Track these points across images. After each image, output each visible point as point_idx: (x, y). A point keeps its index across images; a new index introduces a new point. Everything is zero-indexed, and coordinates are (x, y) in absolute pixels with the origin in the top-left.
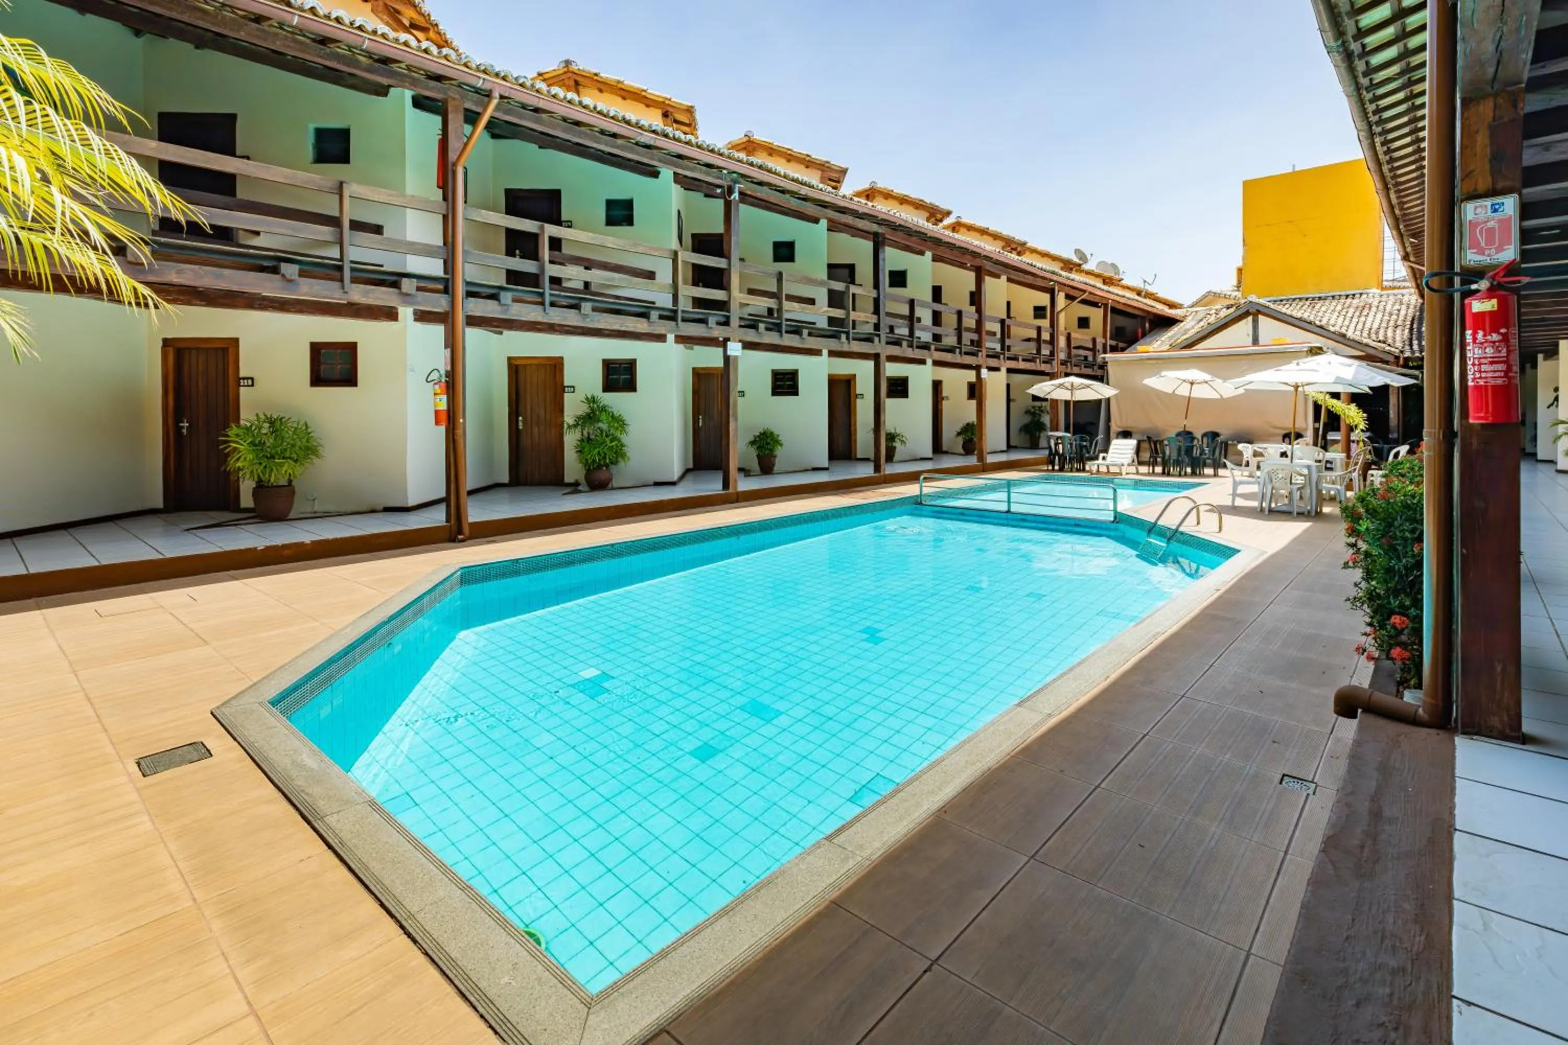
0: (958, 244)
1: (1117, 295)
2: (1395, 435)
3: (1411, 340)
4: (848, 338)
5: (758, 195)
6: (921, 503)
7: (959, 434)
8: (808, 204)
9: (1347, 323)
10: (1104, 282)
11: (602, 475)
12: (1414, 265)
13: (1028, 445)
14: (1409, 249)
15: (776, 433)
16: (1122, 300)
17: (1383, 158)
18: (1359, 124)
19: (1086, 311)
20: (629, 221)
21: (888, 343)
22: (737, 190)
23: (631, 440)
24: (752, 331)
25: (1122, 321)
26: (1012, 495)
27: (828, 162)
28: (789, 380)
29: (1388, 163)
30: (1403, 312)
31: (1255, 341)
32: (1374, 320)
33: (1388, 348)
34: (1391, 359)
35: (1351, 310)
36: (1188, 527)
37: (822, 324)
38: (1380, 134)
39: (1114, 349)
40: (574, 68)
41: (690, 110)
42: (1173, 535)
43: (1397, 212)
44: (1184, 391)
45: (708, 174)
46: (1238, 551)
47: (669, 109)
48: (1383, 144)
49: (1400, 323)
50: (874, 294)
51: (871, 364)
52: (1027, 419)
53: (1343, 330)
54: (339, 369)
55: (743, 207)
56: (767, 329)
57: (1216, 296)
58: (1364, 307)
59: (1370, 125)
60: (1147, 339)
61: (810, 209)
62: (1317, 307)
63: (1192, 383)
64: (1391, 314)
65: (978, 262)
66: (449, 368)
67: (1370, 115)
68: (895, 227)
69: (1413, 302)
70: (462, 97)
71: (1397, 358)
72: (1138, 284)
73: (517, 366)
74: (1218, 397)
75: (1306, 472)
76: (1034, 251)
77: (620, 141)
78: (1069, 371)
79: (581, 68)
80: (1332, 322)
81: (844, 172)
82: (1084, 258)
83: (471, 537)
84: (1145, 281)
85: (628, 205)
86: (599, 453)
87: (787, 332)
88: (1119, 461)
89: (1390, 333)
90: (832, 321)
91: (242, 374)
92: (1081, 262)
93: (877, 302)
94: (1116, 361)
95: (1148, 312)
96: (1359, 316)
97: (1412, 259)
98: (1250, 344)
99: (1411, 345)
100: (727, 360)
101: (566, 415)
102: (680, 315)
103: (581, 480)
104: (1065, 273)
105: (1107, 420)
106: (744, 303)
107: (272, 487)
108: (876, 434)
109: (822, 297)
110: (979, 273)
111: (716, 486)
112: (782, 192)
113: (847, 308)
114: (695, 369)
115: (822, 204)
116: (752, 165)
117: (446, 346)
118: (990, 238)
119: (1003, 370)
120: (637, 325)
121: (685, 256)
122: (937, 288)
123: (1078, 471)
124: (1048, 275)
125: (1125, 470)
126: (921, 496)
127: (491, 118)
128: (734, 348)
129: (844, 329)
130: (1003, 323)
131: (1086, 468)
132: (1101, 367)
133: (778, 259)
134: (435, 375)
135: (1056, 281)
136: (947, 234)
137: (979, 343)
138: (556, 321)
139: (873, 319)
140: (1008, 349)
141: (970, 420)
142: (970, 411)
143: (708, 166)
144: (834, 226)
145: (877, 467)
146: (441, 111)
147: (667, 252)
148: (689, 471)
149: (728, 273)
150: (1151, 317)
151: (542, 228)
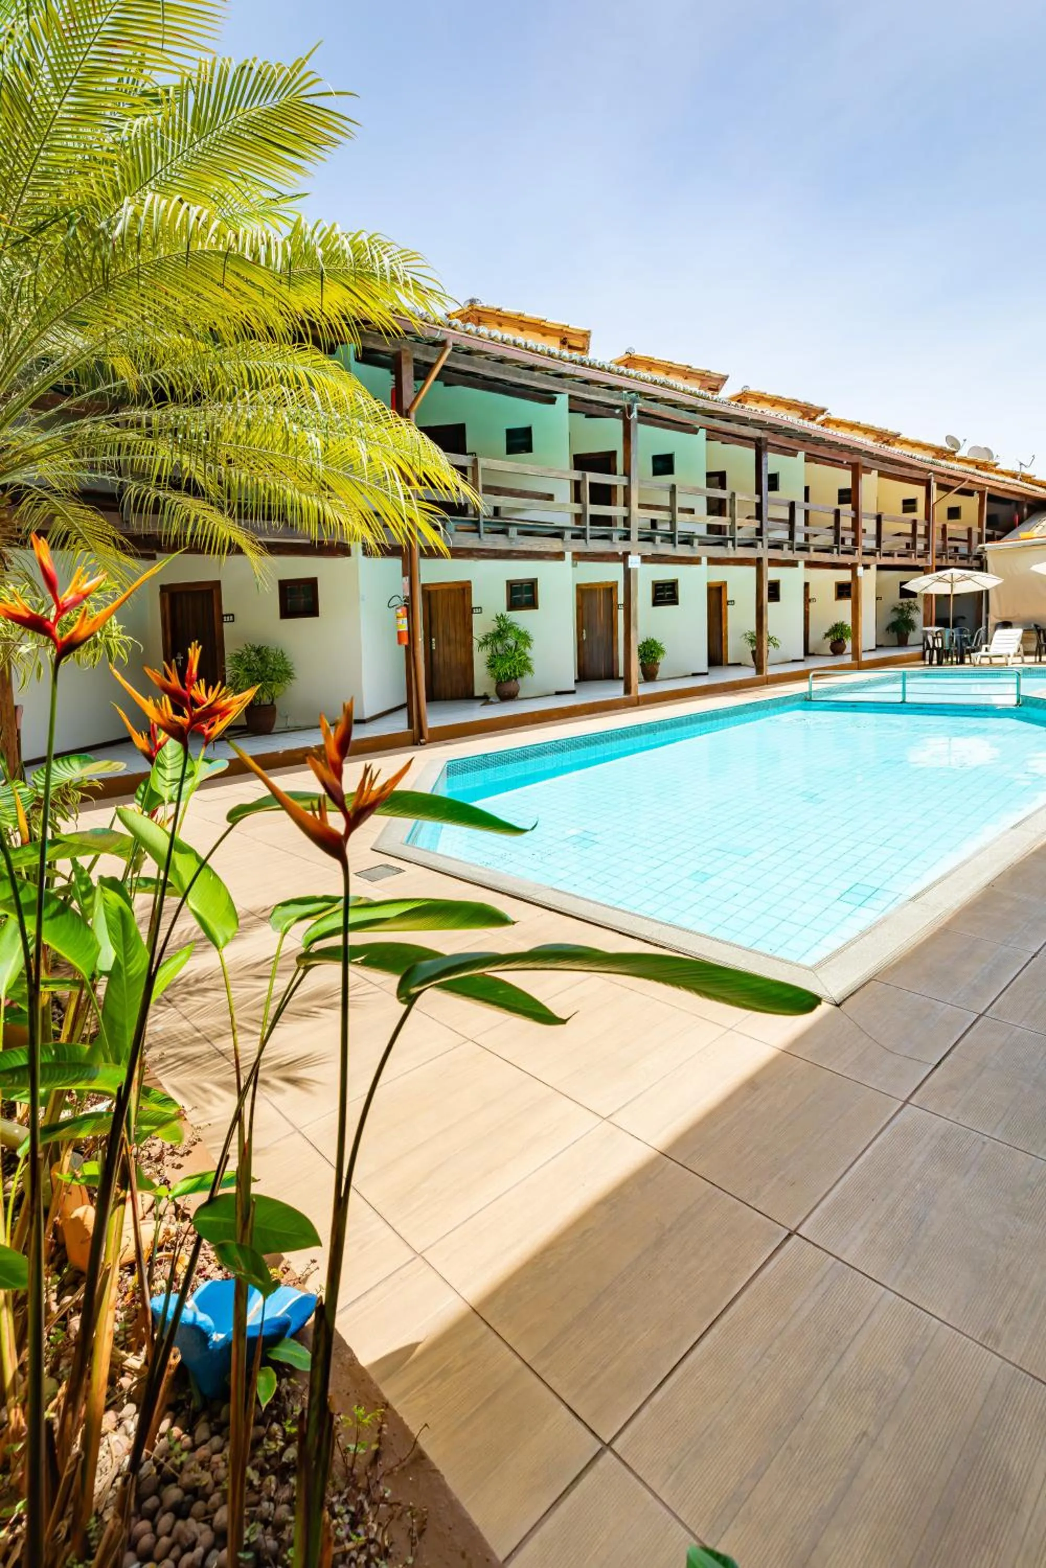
0: (827, 438)
1: (997, 481)
4: (733, 545)
5: (653, 412)
6: (810, 700)
7: (827, 635)
8: (698, 416)
10: (977, 468)
11: (510, 687)
13: (896, 643)
15: (659, 641)
16: (1002, 486)
19: (953, 500)
20: (528, 448)
21: (770, 547)
22: (635, 409)
23: (534, 653)
24: (649, 544)
25: (1000, 510)
26: (907, 686)
27: (708, 371)
28: (668, 590)
37: (702, 531)
39: (990, 538)
40: (478, 306)
41: (586, 335)
45: (611, 396)
47: (566, 336)
50: (757, 499)
51: (752, 570)
52: (894, 617)
54: (302, 601)
55: (641, 427)
56: (662, 541)
60: (1025, 525)
61: (683, 416)
65: (855, 458)
66: (408, 594)
68: (775, 429)
70: (412, 349)
72: (1016, 468)
73: (429, 592)
76: (905, 442)
77: (537, 374)
78: (944, 564)
79: (485, 305)
81: (724, 379)
82: (956, 444)
83: (430, 741)
84: (1021, 464)
85: (527, 432)
86: (510, 668)
87: (680, 543)
88: (1005, 651)
90: (711, 528)
91: (225, 611)
92: (954, 449)
93: (759, 507)
94: (997, 551)
95: (1027, 496)
100: (627, 573)
101: (475, 634)
102: (588, 533)
103: (492, 692)
104: (943, 462)
105: (987, 611)
106: (641, 518)
107: (260, 706)
108: (758, 638)
109: (701, 506)
110: (856, 471)
111: (615, 691)
112: (674, 406)
113: (732, 516)
114: (578, 585)
115: (711, 414)
116: (655, 383)
117: (404, 575)
118: (861, 433)
119: (873, 567)
120: (554, 545)
121: (593, 477)
122: (807, 489)
123: (957, 663)
124: (928, 466)
125: (1010, 660)
126: (810, 693)
127: (444, 367)
128: (634, 561)
129: (728, 536)
130: (879, 519)
131: (967, 660)
132: (979, 557)
133: (656, 472)
134: (396, 601)
135: (930, 471)
136: (832, 433)
137: (855, 542)
138: (489, 546)
139: (756, 524)
140: (883, 545)
141: (838, 621)
142: (842, 611)
143: (610, 388)
144: (713, 434)
145: (759, 669)
146: (394, 364)
147: (577, 475)
148: (576, 681)
149: (627, 489)
150: (1029, 501)
151: (475, 462)
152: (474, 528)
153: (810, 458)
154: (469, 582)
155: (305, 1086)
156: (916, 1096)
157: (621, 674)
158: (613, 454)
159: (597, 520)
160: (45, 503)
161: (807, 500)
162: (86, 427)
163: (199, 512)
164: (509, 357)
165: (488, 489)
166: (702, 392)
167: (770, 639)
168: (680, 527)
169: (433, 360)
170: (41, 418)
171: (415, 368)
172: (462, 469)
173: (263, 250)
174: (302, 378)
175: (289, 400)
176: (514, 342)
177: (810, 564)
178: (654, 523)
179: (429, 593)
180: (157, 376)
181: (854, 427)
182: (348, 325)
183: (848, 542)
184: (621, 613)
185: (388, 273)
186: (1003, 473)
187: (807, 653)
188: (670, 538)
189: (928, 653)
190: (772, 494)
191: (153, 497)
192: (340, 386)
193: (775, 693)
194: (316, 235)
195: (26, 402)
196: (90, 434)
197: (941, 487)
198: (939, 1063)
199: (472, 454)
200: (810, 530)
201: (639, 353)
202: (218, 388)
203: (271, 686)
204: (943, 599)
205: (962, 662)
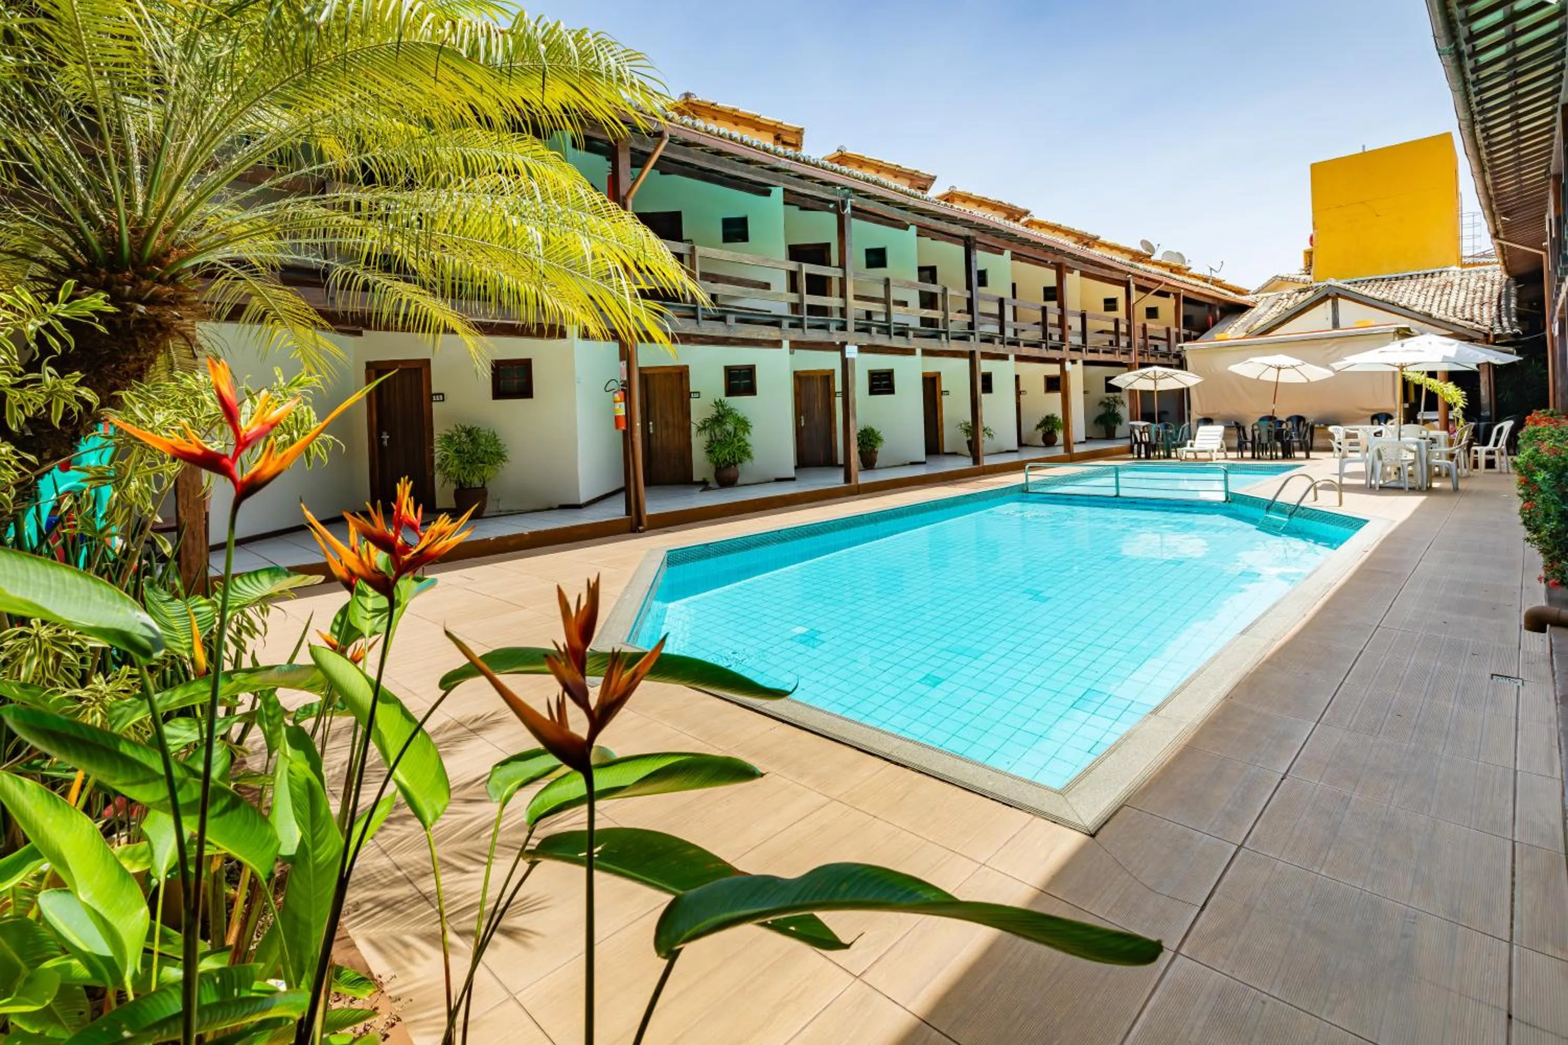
0: (1033, 239)
1: (1190, 284)
2: (1488, 413)
3: (1499, 317)
4: (946, 338)
5: (867, 208)
6: (1027, 491)
7: (1039, 427)
8: (909, 213)
9: (1429, 302)
10: (1171, 271)
11: (731, 473)
12: (1504, 243)
13: (1104, 435)
14: (1500, 227)
15: (877, 429)
16: (1196, 290)
17: (1481, 143)
18: (1461, 115)
19: (1152, 301)
20: (744, 237)
21: (982, 341)
22: (848, 205)
23: (754, 439)
24: (865, 335)
25: (1194, 311)
27: (917, 172)
28: (885, 379)
29: (1486, 147)
30: (1488, 289)
31: (1336, 325)
32: (1457, 298)
33: (1476, 326)
34: (1481, 336)
35: (1432, 290)
36: (1308, 503)
37: (915, 323)
38: (1482, 122)
39: (1187, 338)
40: (693, 99)
41: (799, 132)
42: (1294, 511)
43: (1491, 192)
44: (1271, 376)
45: (825, 191)
46: (1367, 521)
47: (779, 132)
48: (1483, 131)
49: (1485, 300)
50: (967, 294)
51: (966, 362)
52: (1102, 411)
53: (1426, 309)
54: (516, 383)
55: (854, 221)
56: (878, 332)
57: (1284, 280)
58: (1445, 286)
59: (1472, 115)
60: (1218, 327)
61: (896, 213)
62: (1395, 287)
63: (1279, 369)
64: (1475, 292)
65: (1058, 259)
66: (625, 378)
67: (1474, 105)
68: (984, 229)
69: (1497, 278)
70: (629, 138)
71: (1487, 335)
72: (1207, 273)
74: (1305, 381)
75: (1414, 448)
76: (1104, 245)
77: (753, 167)
78: (1146, 362)
79: (700, 99)
80: (1413, 302)
81: (932, 179)
82: (1150, 248)
83: (649, 528)
84: (1211, 269)
85: (742, 222)
86: (729, 454)
87: (896, 334)
88: (1208, 447)
89: (1476, 311)
90: (925, 321)
91: (434, 390)
92: (1148, 253)
93: (970, 302)
94: (1194, 350)
95: (1218, 299)
96: (1442, 295)
97: (1502, 236)
98: (1330, 327)
99: (1500, 322)
100: (845, 363)
101: (694, 418)
102: (806, 322)
103: (711, 477)
104: (1141, 265)
105: (1189, 408)
106: (856, 308)
107: (470, 488)
108: (974, 428)
109: (914, 299)
110: (1061, 271)
111: (836, 480)
112: (886, 203)
113: (945, 309)
114: (795, 373)
115: (922, 212)
116: (867, 181)
117: (622, 359)
118: (1063, 235)
119: (1080, 362)
120: (771, 333)
121: (808, 268)
122: (1014, 285)
123: (1165, 458)
124: (1126, 269)
125: (1215, 456)
126: (1027, 484)
127: (661, 157)
128: (851, 351)
129: (941, 329)
130: (1083, 316)
131: (1173, 455)
132: (1178, 356)
133: (869, 265)
134: (613, 385)
135: (1129, 273)
136: (1035, 234)
137: (1062, 338)
138: (706, 332)
139: (968, 318)
140: (1089, 341)
141: (1049, 413)
142: (1052, 404)
143: (824, 183)
144: (923, 231)
145: (976, 460)
146: (610, 152)
147: (793, 266)
148: (796, 468)
149: (843, 282)
150: (1221, 304)
151: (693, 249)
152: (692, 314)
153: (1016, 257)
154: (687, 367)
155: (521, 938)
156: (1186, 944)
157: (841, 461)
158: (827, 246)
159: (813, 310)
160: (242, 282)
161: (1014, 296)
162: (290, 206)
163: (411, 296)
164: (724, 150)
165: (705, 276)
166: (913, 191)
167: (985, 430)
168: (895, 319)
169: (650, 150)
170: (239, 198)
171: (632, 156)
172: (679, 257)
173: (482, 42)
174: (521, 168)
175: (507, 189)
176: (730, 136)
177: (1019, 358)
178: (869, 314)
179: (647, 376)
180: (367, 159)
181: (1055, 228)
182: (569, 119)
183: (1056, 338)
184: (839, 401)
185: (614, 74)
186: (1194, 276)
187: (1021, 444)
188: (885, 329)
189: (1136, 447)
190: (982, 290)
191: (361, 280)
192: (560, 176)
193: (992, 484)
194: (539, 30)
195: (223, 180)
196: (294, 214)
197: (1140, 288)
198: (1205, 904)
199: (687, 241)
200: (1019, 325)
201: (850, 151)
202: (433, 174)
203: (482, 469)
204: (1146, 395)
205: (1169, 457)
